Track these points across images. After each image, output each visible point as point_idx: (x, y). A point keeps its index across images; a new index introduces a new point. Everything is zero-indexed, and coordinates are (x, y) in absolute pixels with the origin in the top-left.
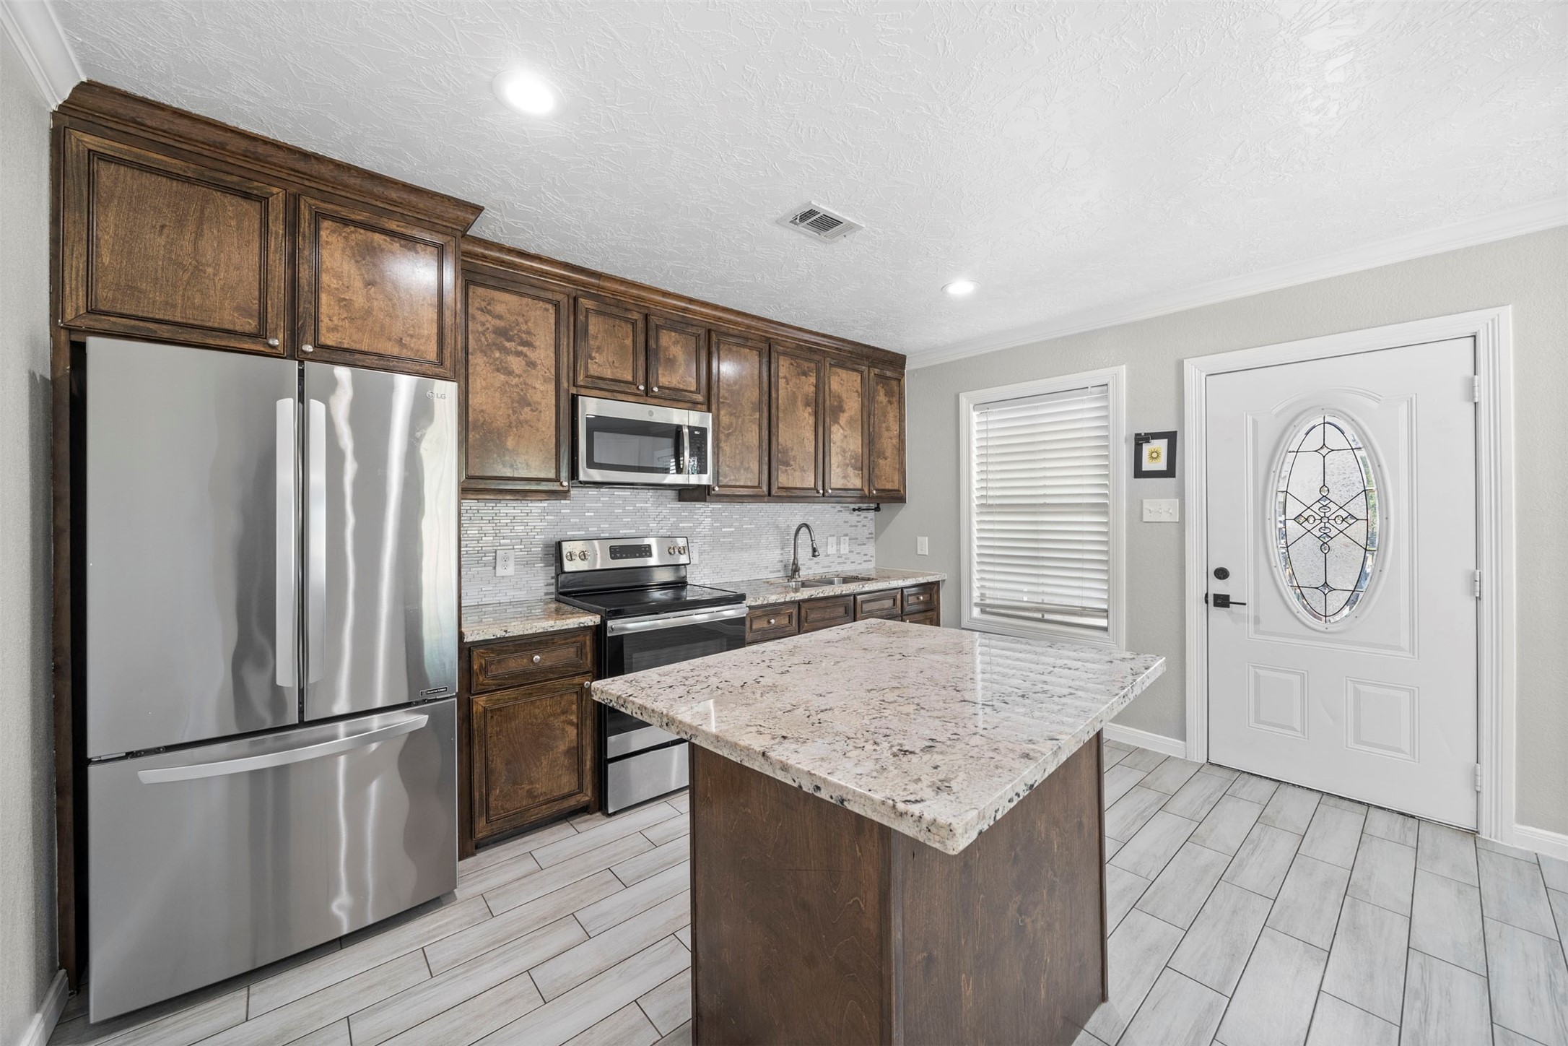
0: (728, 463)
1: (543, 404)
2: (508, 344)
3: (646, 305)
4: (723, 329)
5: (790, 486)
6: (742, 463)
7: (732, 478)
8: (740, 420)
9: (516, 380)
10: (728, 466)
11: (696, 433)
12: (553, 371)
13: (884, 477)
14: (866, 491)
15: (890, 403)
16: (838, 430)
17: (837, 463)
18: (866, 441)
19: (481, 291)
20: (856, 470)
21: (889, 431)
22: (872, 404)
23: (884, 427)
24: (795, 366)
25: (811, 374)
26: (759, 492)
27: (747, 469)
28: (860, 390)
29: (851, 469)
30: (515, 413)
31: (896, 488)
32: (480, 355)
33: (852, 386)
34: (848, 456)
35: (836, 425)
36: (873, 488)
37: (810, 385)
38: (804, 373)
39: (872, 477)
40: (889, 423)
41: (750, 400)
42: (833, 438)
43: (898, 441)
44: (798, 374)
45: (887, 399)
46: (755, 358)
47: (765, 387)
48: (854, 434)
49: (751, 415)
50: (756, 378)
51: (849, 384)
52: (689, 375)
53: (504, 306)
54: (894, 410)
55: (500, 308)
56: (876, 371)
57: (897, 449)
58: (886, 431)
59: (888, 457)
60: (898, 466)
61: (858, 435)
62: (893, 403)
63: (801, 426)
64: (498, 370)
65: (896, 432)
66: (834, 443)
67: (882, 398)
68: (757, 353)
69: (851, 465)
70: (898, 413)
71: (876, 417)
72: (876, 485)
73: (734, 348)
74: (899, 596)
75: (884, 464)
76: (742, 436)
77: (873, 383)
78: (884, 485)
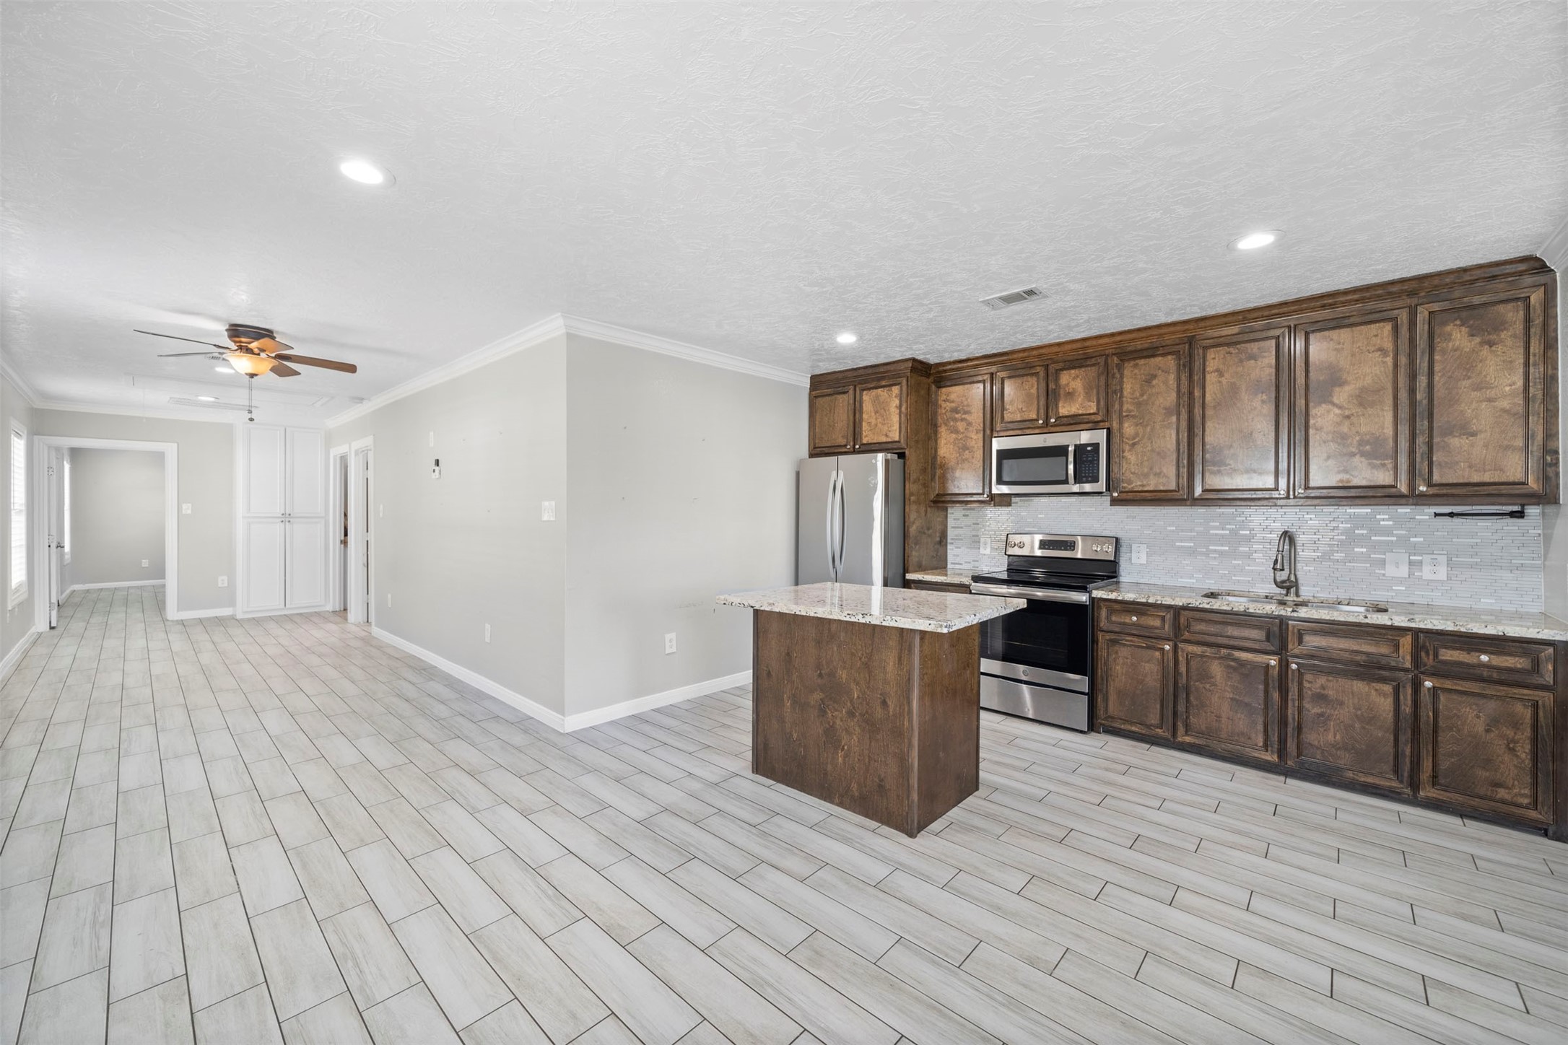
0: (1133, 470)
1: (976, 447)
2: (957, 416)
3: (1049, 359)
5: (1226, 487)
6: (1151, 469)
7: (1139, 483)
8: (1148, 428)
9: (961, 436)
10: (1133, 474)
11: (1089, 448)
12: (982, 425)
13: (1467, 464)
14: (1403, 488)
15: (1491, 344)
16: (1328, 411)
17: (1326, 455)
18: (1403, 416)
19: (944, 390)
20: (1375, 459)
21: (1484, 390)
22: (1421, 359)
23: (1467, 385)
24: (1237, 353)
25: (1266, 354)
26: (1177, 495)
27: (1160, 473)
28: (1389, 345)
29: (1363, 459)
30: (960, 455)
31: (1511, 479)
32: (943, 426)
33: (1367, 345)
34: (1355, 442)
35: (1324, 405)
36: (1422, 483)
37: (1264, 367)
38: (1253, 357)
39: (1422, 466)
40: (1485, 376)
41: (1162, 406)
42: (1314, 424)
43: (1519, 400)
44: (1241, 361)
45: (1477, 340)
46: (1170, 362)
47: (1184, 389)
48: (1370, 411)
49: (1164, 421)
50: (1171, 382)
51: (1359, 344)
52: (1090, 401)
53: (955, 394)
54: (1503, 353)
55: (953, 397)
56: (1436, 307)
57: (1515, 414)
58: (1475, 391)
59: (1481, 432)
60: (1520, 442)
61: (1383, 410)
62: (1502, 341)
63: (1250, 417)
64: (952, 432)
65: (1513, 387)
66: (1317, 429)
67: (1457, 343)
68: (1174, 357)
69: (1363, 454)
70: (1519, 353)
71: (1440, 374)
72: (1436, 478)
73: (1142, 362)
74: (1406, 642)
75: (1467, 444)
76: (1152, 442)
77: (1426, 327)
78: (1466, 476)
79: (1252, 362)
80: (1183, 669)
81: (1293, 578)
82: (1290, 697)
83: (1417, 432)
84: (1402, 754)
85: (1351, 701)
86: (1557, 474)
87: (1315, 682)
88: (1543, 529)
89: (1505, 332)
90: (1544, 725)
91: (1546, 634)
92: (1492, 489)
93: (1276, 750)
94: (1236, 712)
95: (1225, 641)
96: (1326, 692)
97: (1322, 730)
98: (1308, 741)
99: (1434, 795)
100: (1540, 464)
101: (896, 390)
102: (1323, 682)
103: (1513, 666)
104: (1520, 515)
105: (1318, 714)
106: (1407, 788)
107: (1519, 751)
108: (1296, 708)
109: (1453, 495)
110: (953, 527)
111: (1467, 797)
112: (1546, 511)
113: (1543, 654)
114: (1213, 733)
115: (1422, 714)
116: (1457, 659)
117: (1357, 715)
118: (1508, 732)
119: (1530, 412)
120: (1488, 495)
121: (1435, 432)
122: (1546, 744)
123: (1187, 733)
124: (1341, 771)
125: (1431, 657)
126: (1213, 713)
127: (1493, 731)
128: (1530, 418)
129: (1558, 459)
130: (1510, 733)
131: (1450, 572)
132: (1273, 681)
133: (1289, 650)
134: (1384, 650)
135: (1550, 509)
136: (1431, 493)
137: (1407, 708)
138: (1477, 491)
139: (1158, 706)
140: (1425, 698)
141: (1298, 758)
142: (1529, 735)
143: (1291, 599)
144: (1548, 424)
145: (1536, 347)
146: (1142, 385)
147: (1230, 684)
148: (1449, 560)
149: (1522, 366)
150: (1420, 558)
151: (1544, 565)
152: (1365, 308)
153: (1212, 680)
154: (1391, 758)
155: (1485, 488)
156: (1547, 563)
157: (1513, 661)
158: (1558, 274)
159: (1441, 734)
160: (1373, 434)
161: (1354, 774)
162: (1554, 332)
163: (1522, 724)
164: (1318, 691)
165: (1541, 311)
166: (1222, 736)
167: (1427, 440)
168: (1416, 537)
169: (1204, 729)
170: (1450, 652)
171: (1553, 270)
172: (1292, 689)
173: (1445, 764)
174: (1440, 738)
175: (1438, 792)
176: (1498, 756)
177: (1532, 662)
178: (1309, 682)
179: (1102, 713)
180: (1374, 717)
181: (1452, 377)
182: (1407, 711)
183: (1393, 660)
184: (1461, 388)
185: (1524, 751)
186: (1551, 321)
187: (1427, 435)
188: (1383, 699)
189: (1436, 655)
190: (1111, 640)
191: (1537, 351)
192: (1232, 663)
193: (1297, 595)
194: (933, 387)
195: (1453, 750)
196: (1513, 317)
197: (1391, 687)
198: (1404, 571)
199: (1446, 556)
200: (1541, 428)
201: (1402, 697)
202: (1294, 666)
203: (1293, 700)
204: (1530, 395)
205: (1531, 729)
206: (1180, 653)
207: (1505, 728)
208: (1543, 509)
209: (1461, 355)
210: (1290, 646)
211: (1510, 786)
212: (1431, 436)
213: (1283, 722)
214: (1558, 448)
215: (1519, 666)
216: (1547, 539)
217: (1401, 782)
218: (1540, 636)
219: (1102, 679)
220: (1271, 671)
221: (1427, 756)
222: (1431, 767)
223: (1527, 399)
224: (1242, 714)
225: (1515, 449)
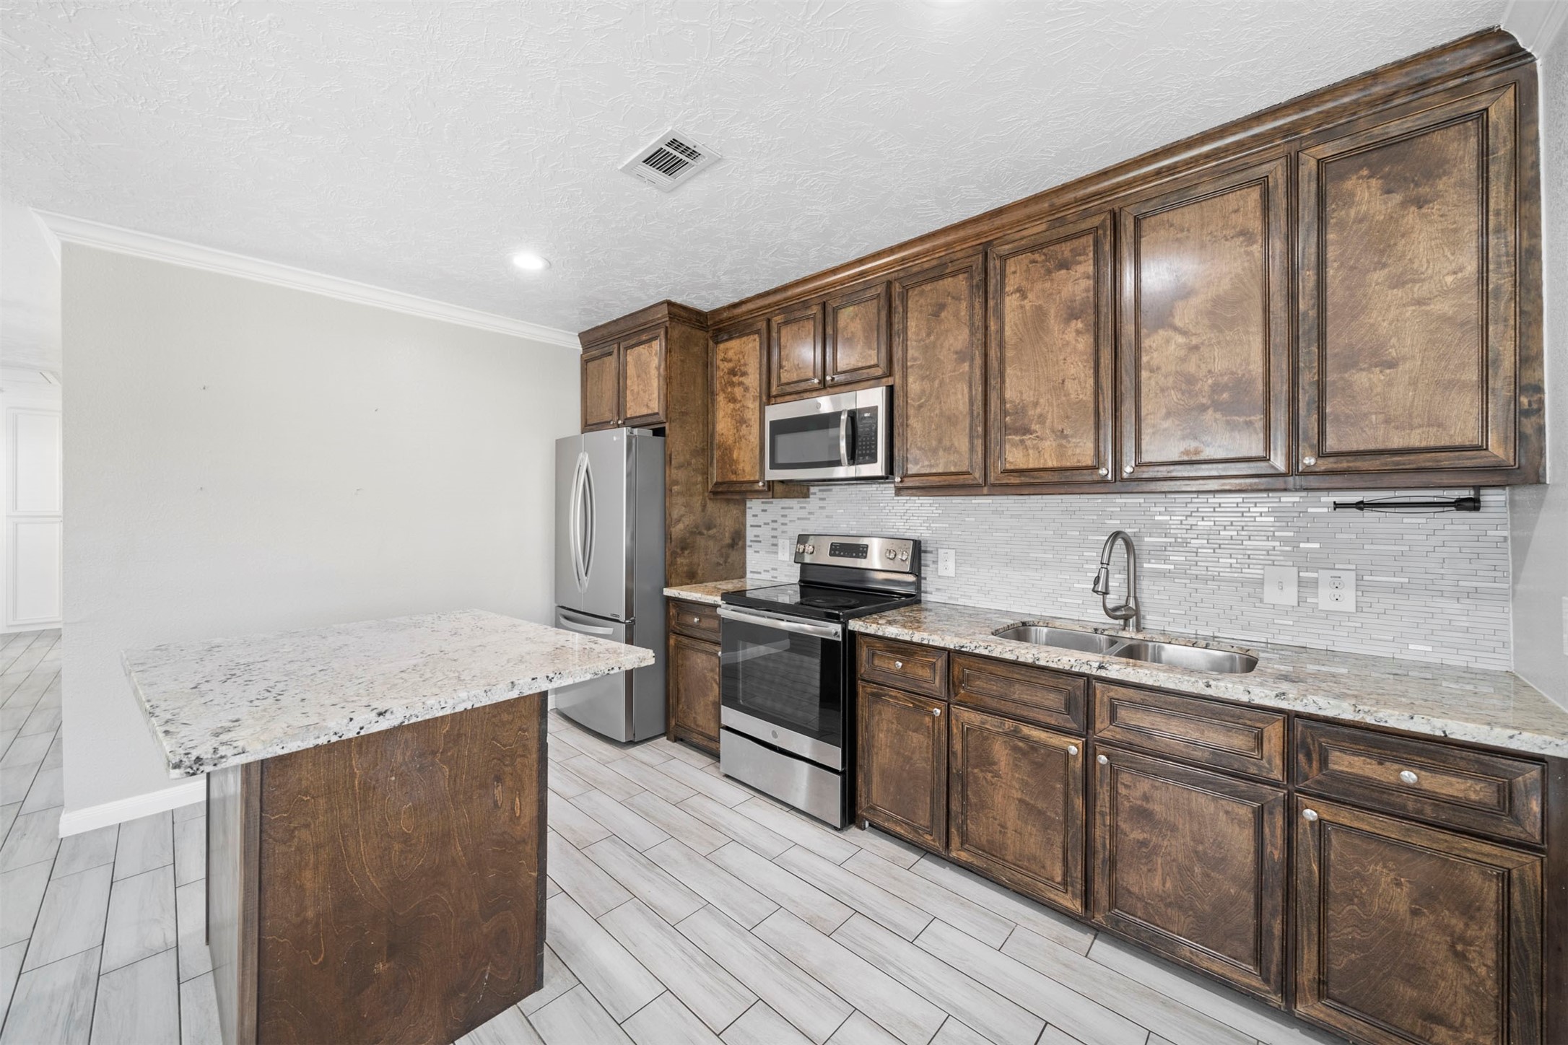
0: (919, 444)
1: (752, 419)
2: (734, 379)
3: (826, 292)
4: (915, 269)
5: (1031, 466)
6: (940, 441)
7: (926, 463)
8: (937, 382)
9: (738, 406)
10: (920, 449)
11: (866, 415)
12: (758, 389)
13: (1381, 417)
14: (1279, 462)
15: (1420, 203)
16: (1168, 341)
17: (1164, 411)
18: (1278, 340)
19: (722, 346)
20: (1236, 415)
21: (1410, 286)
22: (1306, 240)
23: (1380, 281)
24: (1043, 261)
25: (1081, 258)
26: (968, 480)
27: (950, 448)
28: (1256, 225)
29: (1218, 415)
30: (738, 431)
31: (1458, 441)
32: (721, 393)
33: (1223, 228)
34: (1206, 388)
35: (1161, 332)
36: (1308, 451)
37: (1079, 279)
38: (1065, 265)
39: (1308, 422)
40: (1411, 261)
41: (952, 349)
42: (1148, 362)
43: (1470, 298)
44: (1049, 272)
45: (1397, 198)
46: (959, 284)
47: (978, 322)
48: (1229, 335)
49: (954, 371)
50: (963, 313)
51: (1212, 228)
52: (870, 348)
53: (732, 351)
54: (1442, 216)
55: (731, 354)
56: (1327, 150)
57: (1463, 324)
58: (1394, 288)
59: (1404, 359)
60: (1472, 375)
61: (1247, 333)
62: (1438, 195)
63: (1062, 357)
64: (730, 401)
65: (1460, 275)
66: (1152, 371)
67: (1364, 208)
68: (966, 275)
69: (1217, 406)
70: (1469, 214)
71: (1336, 265)
72: (1332, 443)
73: (928, 287)
74: (1274, 734)
75: (1380, 381)
76: (940, 403)
77: (1314, 185)
78: (1380, 438)
79: (1063, 272)
80: (957, 746)
81: (1132, 604)
82: (1098, 809)
83: (1301, 365)
84: (1267, 931)
85: (1187, 826)
86: (1541, 430)
87: (1135, 786)
88: (1512, 530)
89: (1445, 178)
90: (1523, 919)
91: (1527, 742)
92: (1424, 461)
93: (1078, 892)
94: (1026, 823)
95: (1011, 708)
96: (1150, 806)
97: (1145, 869)
98: (1125, 884)
99: (1321, 1016)
100: (1509, 410)
101: (656, 345)
102: (1146, 790)
103: (1461, 795)
104: (1472, 504)
105: (1138, 841)
106: (1275, 994)
107: (1473, 961)
108: (1108, 828)
109: (1358, 472)
110: (752, 526)
111: (1379, 1031)
112: (1517, 498)
113: (1520, 778)
114: (996, 851)
115: (1299, 865)
116: (1360, 772)
117: (1196, 852)
118: (1454, 921)
119: (1490, 317)
120: (1419, 470)
121: (1330, 363)
122: (1527, 958)
123: (962, 848)
124: (1172, 944)
125: (1315, 765)
126: (996, 819)
127: (1425, 915)
128: (1491, 329)
129: (1541, 402)
130: (1457, 923)
131: (1359, 599)
132: (1074, 778)
133: (1097, 730)
134: (1240, 742)
135: (1525, 495)
136: (1323, 468)
137: (1275, 852)
138: (1398, 463)
139: (928, 799)
140: (1306, 840)
141: (1109, 911)
142: (1494, 932)
143: (1128, 636)
144: (1524, 339)
145: (1500, 197)
146: (928, 320)
147: (1017, 776)
148: (1359, 579)
149: (1475, 237)
150: (1315, 575)
151: (1514, 591)
152: (1220, 167)
153: (995, 767)
154: (1250, 936)
155: (1412, 457)
156: (1519, 587)
157: (1463, 787)
158: (1539, 62)
159: (1333, 905)
160: (1232, 373)
161: (1191, 952)
162: (1532, 168)
163: (1479, 909)
164: (1139, 802)
165: (1509, 131)
166: (1008, 858)
167: (1316, 378)
168: (1308, 542)
169: (985, 843)
170: (1348, 758)
171: (1529, 55)
172: (1101, 796)
173: (1340, 962)
174: (1331, 912)
175: (1329, 1011)
176: (1434, 963)
177: (1498, 791)
178: (1127, 787)
179: (863, 800)
180: (1223, 859)
181: (1356, 268)
182: (1276, 857)
183: (1255, 764)
184: (1370, 286)
185: (1484, 962)
186: (1528, 150)
187: (1316, 370)
188: (1237, 829)
189: (1324, 761)
190: (873, 694)
191: (1502, 206)
192: (1021, 744)
193: (1139, 628)
194: (711, 343)
195: (1353, 939)
196: (1458, 150)
197: (1250, 810)
198: (1289, 596)
199: (1354, 573)
200: (1510, 346)
201: (1267, 830)
202: (1103, 759)
203: (1103, 814)
204: (1491, 287)
205: (1497, 921)
206: (954, 722)
207: (1447, 913)
208: (1512, 496)
209: (1370, 228)
210: (1099, 725)
211: (1457, 1024)
212: (1322, 372)
213: (1088, 851)
214: (1542, 381)
215: (1473, 797)
216: (1520, 548)
217: (1267, 981)
218: (1514, 745)
219: (863, 751)
220: (1071, 763)
221: (1308, 944)
222: (1315, 964)
223: (1485, 296)
224: (1034, 826)
225: (1463, 386)
